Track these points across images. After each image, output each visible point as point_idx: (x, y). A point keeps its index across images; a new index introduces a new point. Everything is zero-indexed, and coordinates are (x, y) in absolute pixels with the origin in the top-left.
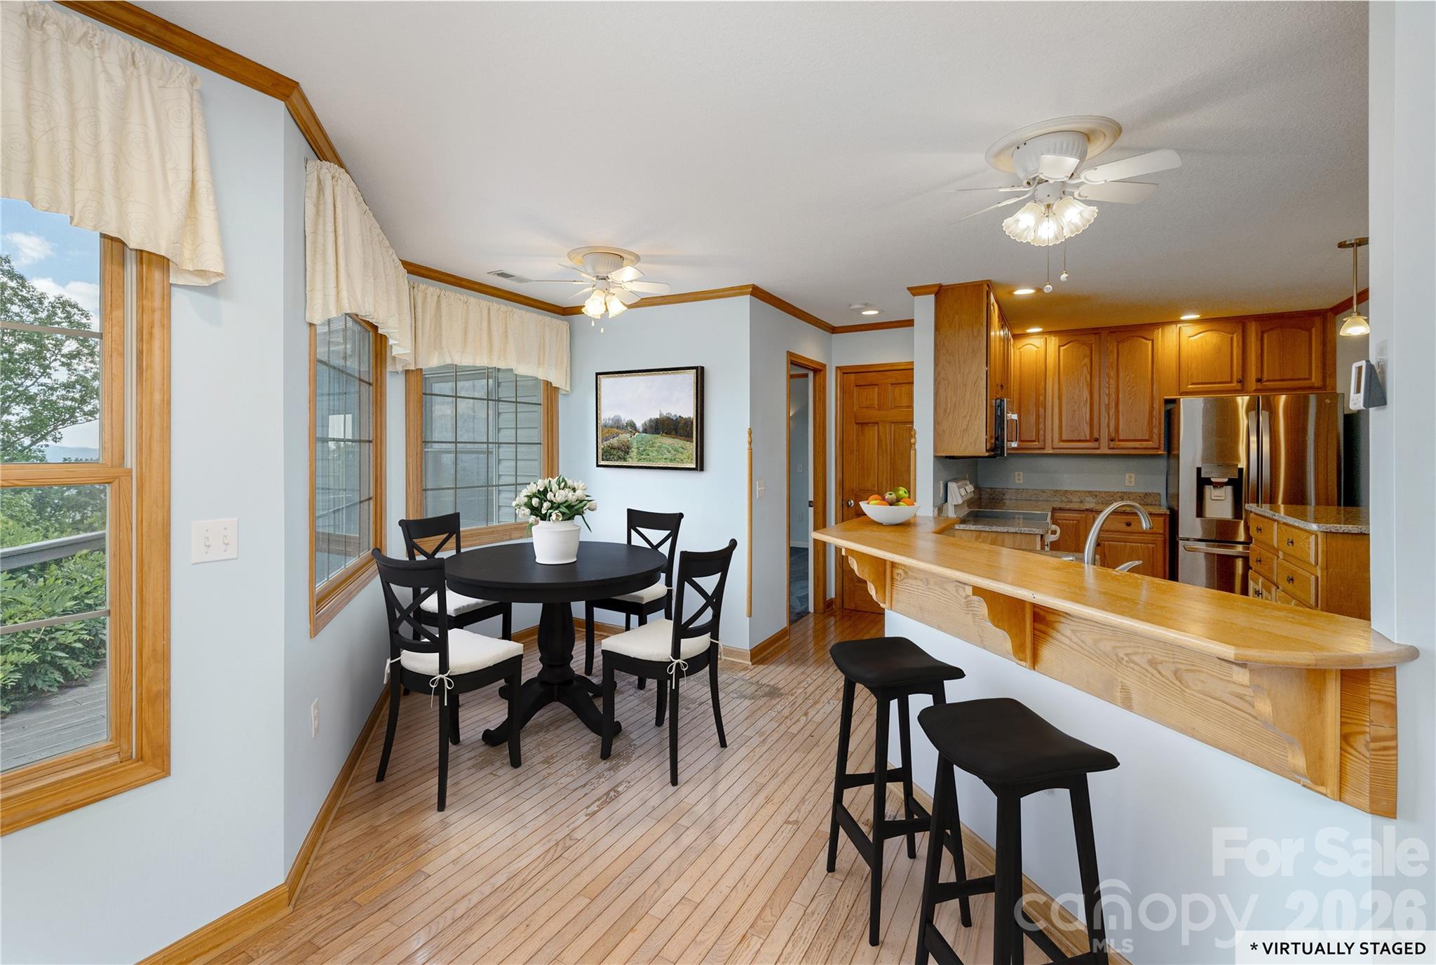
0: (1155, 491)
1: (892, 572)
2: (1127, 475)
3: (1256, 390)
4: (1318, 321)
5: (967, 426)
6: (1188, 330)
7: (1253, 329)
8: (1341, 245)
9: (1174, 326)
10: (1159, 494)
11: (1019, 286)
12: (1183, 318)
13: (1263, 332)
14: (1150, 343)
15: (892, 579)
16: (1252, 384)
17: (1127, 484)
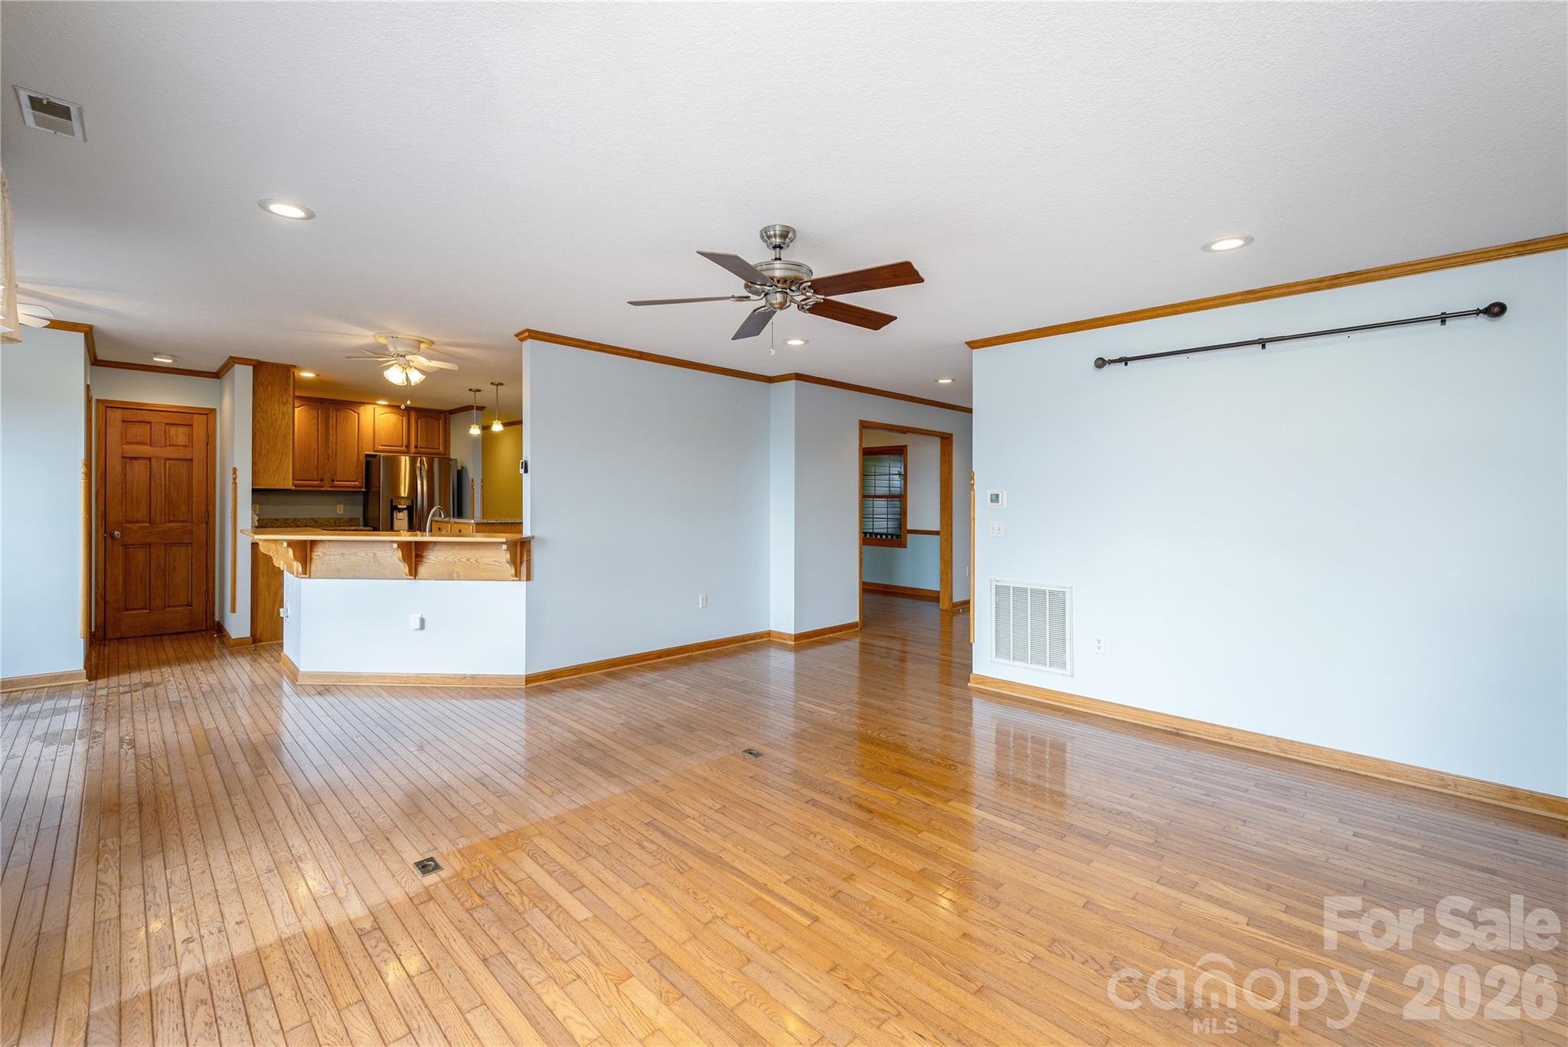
0: (355, 517)
1: (311, 555)
2: (338, 506)
3: (415, 453)
4: (443, 416)
5: (278, 467)
6: (379, 411)
7: (413, 415)
8: (470, 390)
9: (370, 406)
10: (359, 518)
11: (302, 369)
12: (378, 402)
13: (418, 418)
14: (357, 415)
15: (311, 559)
16: (413, 450)
17: (338, 512)
